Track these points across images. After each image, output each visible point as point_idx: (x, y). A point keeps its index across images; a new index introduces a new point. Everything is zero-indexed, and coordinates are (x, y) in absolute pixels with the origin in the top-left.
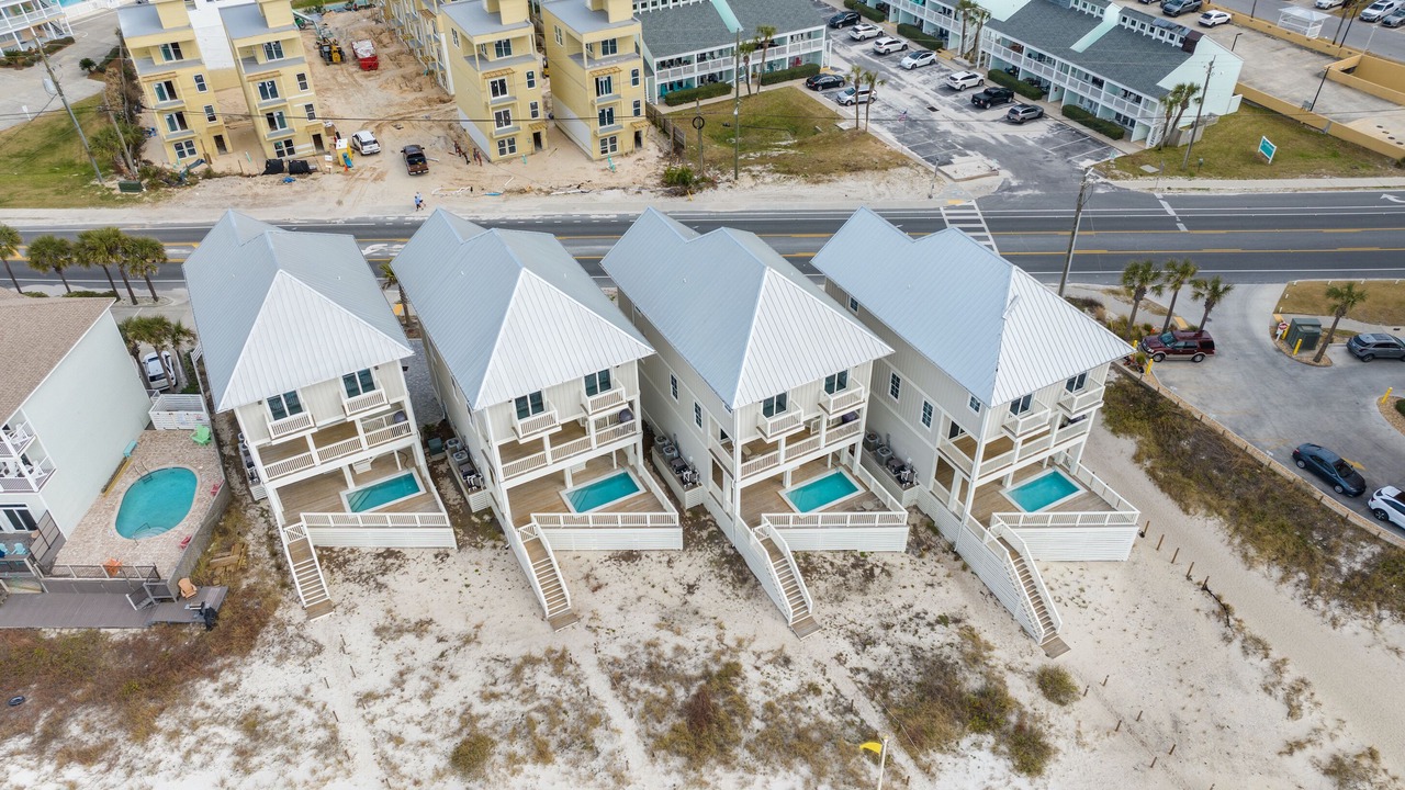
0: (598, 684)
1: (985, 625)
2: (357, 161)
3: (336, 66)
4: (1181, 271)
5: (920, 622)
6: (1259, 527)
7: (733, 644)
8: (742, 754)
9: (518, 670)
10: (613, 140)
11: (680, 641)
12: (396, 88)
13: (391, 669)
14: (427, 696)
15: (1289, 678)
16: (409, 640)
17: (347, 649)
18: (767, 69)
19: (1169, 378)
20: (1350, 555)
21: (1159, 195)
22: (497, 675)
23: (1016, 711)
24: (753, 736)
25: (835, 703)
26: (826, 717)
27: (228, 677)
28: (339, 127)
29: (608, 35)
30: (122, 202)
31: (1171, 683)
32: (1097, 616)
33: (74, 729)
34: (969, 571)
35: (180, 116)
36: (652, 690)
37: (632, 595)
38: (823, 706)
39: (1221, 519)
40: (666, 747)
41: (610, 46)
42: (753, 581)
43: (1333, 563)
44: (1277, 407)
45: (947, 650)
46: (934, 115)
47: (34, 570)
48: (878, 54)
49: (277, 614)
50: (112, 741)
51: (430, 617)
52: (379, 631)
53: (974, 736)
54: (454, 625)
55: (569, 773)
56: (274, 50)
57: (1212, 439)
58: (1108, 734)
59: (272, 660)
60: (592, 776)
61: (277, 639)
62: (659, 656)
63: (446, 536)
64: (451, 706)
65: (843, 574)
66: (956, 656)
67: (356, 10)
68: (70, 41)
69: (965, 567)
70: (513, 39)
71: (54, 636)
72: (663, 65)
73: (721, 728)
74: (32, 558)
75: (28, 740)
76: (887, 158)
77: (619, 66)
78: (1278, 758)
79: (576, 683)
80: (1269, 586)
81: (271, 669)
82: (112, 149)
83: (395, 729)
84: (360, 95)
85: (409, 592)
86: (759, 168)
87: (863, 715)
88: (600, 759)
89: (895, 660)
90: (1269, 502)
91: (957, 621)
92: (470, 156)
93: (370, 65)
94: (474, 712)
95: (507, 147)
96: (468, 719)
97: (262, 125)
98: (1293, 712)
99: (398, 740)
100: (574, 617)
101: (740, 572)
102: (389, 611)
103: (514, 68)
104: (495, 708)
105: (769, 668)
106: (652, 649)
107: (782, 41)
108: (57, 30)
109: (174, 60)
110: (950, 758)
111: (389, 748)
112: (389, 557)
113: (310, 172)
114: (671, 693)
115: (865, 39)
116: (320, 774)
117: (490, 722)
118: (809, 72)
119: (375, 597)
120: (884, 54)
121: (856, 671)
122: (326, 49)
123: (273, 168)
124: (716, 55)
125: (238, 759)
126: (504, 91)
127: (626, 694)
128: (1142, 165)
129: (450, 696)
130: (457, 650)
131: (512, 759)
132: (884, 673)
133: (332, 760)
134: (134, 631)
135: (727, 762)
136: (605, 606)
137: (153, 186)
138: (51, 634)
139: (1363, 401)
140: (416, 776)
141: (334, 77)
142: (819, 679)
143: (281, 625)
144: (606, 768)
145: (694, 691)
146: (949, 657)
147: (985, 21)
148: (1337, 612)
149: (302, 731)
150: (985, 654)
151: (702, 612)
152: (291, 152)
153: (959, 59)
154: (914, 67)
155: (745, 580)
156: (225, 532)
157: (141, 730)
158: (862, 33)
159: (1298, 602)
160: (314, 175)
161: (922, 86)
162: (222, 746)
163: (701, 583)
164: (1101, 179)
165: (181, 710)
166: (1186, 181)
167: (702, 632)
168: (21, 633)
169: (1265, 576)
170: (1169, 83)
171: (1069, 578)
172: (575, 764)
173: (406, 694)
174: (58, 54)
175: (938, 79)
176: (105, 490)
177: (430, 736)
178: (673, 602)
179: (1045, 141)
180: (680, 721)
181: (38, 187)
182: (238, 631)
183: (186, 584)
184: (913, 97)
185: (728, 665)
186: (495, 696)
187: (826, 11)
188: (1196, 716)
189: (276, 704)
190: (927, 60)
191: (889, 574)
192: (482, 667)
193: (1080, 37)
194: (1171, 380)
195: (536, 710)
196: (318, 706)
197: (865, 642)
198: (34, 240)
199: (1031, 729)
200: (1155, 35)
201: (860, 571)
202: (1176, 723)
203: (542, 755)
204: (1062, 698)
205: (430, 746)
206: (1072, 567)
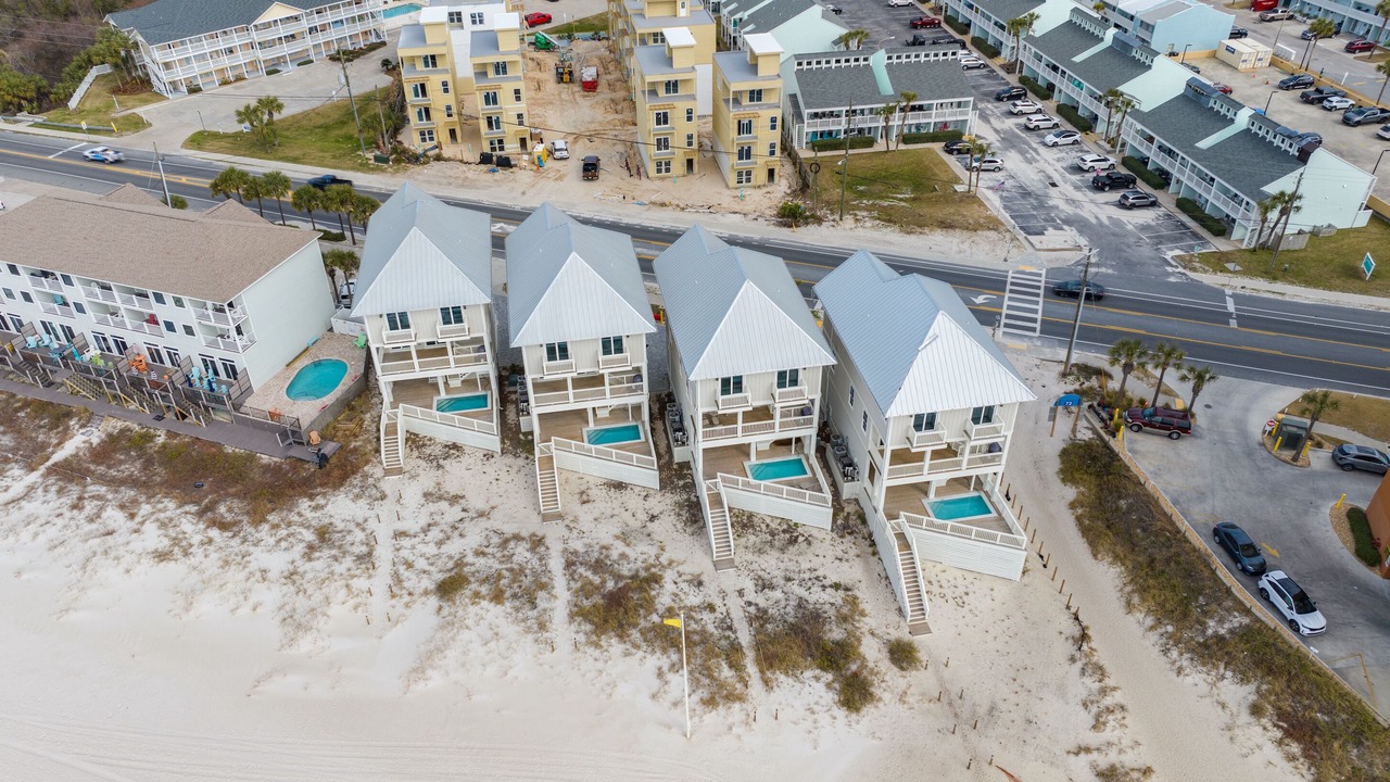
0: (556, 564)
1: (867, 597)
2: (549, 163)
3: (565, 85)
4: (1168, 354)
5: (817, 582)
6: (1151, 582)
7: (665, 562)
8: (635, 634)
9: (506, 541)
10: (749, 173)
11: (627, 551)
12: (602, 108)
13: (423, 521)
14: (440, 543)
15: (1109, 701)
16: (444, 505)
17: (402, 502)
18: (913, 130)
19: (1138, 447)
20: (1221, 621)
21: (1228, 291)
22: (492, 541)
23: (859, 662)
24: (649, 625)
25: (723, 621)
26: (711, 628)
27: (320, 500)
28: (545, 135)
29: (755, 85)
30: (373, 169)
31: (1005, 680)
32: (969, 616)
33: (222, 509)
34: (877, 556)
35: (427, 111)
36: (591, 577)
37: (609, 512)
38: (712, 621)
39: (1123, 568)
40: (582, 615)
41: (756, 95)
42: (701, 524)
43: (1203, 624)
44: (1227, 490)
45: (827, 607)
46: (1053, 191)
47: (229, 406)
48: (1027, 129)
49: (366, 468)
50: (241, 521)
51: (464, 493)
52: (426, 495)
53: (818, 672)
54: (477, 502)
55: (511, 614)
56: (501, 68)
57: (1147, 504)
58: (930, 701)
59: (351, 496)
60: (525, 620)
61: (359, 484)
62: (607, 557)
63: (494, 442)
64: (453, 553)
65: (773, 534)
66: (832, 612)
67: (599, 40)
68: (384, 44)
69: (874, 553)
70: (681, 81)
71: (230, 451)
72: (816, 115)
73: (626, 612)
74: (229, 396)
75: (196, 508)
76: (982, 221)
77: (759, 112)
78: (1065, 755)
79: (540, 559)
80: (1139, 631)
81: (348, 502)
82: (375, 129)
83: (411, 558)
84: (573, 111)
85: (456, 476)
86: (865, 214)
87: (739, 634)
88: (535, 611)
89: (783, 603)
90: (1172, 564)
91: (847, 589)
92: (634, 171)
93: (590, 87)
94: (465, 560)
95: (663, 167)
96: (460, 564)
97: (483, 124)
98: (1098, 725)
99: (409, 565)
100: (560, 517)
101: (694, 515)
102: (438, 484)
103: (676, 104)
104: (481, 561)
105: (685, 586)
106: (604, 551)
107: (930, 107)
108: (378, 36)
109: (431, 68)
110: (790, 681)
111: (402, 569)
112: (453, 449)
113: (511, 166)
114: (604, 582)
115: (1021, 114)
116: (352, 572)
117: (473, 569)
118: (951, 138)
119: (434, 473)
120: (1033, 130)
121: (750, 604)
122: (561, 70)
123: (485, 159)
124: (866, 112)
125: (307, 551)
126: (666, 122)
127: (571, 575)
128: (1228, 262)
129: (454, 547)
130: (472, 519)
131: (477, 595)
132: (770, 611)
133: (363, 566)
134: (276, 459)
135: (622, 637)
136: (585, 515)
137: (397, 161)
138: (229, 450)
139: (1319, 502)
140: (411, 590)
141: (560, 94)
142: (718, 602)
143: (366, 476)
144: (537, 618)
145: (621, 584)
146: (826, 612)
147: (1129, 110)
148: (1185, 663)
149: (352, 544)
150: (857, 618)
151: (653, 536)
152: (502, 149)
153: (1102, 143)
154: (1055, 145)
155: (696, 522)
156: (352, 409)
157: (258, 519)
158: (1020, 108)
159: (1158, 648)
160: (514, 169)
161: (1054, 162)
162: (301, 541)
163: (662, 516)
164: (1180, 270)
165: (285, 513)
166: (1266, 284)
167: (645, 549)
168: (213, 444)
169: (1139, 622)
170: (1272, 189)
171: (960, 582)
172: (517, 610)
173: (427, 539)
174: (372, 53)
175: (1072, 157)
176: (288, 365)
177: (432, 568)
178: (635, 524)
179: (1145, 228)
180: (601, 601)
181: (322, 151)
182: (336, 473)
183: (314, 436)
184: (1042, 171)
185: (654, 574)
186: (484, 554)
187: (1000, 84)
188: (1013, 708)
189: (343, 524)
190: (1071, 139)
191: (809, 543)
192: (484, 534)
193: (1207, 135)
194: (1139, 448)
195: (507, 569)
196: (368, 532)
197: (764, 585)
198: (298, 187)
199: (865, 678)
200: (1277, 142)
201: (788, 536)
202: (992, 709)
203: (498, 597)
204: (904, 665)
205: (429, 574)
206: (966, 574)
